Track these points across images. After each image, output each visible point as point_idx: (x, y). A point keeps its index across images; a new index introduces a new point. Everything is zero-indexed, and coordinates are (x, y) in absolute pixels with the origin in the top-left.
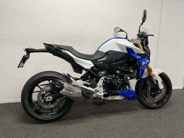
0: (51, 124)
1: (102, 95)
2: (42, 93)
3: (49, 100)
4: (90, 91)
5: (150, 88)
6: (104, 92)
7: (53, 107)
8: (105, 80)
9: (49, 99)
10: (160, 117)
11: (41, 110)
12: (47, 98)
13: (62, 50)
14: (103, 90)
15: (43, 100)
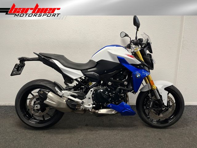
0: (41, 132)
1: (91, 107)
4: (77, 102)
5: (151, 103)
6: (93, 105)
8: (94, 92)
9: (37, 107)
10: (160, 139)
12: (35, 106)
13: (50, 59)
14: (92, 102)
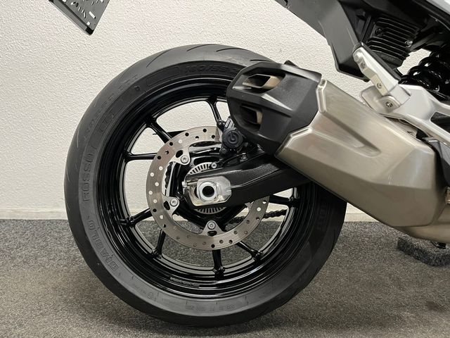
2: (175, 160)
3: (209, 200)
7: (226, 244)
11: (166, 259)
12: (200, 189)
15: (175, 202)
